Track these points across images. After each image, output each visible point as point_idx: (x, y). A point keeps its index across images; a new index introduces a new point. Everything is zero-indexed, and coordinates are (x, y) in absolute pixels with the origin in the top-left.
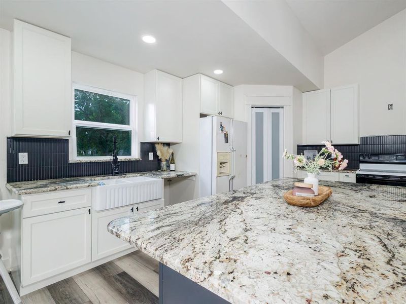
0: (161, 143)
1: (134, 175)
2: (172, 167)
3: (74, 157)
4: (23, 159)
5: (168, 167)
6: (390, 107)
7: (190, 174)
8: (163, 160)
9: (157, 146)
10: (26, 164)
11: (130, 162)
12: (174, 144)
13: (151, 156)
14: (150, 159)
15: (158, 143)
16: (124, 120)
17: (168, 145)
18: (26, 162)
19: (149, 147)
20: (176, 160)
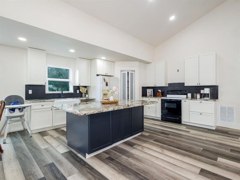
0: (82, 86)
1: (70, 98)
2: (87, 96)
3: (47, 92)
4: (30, 92)
5: (86, 96)
6: (178, 70)
7: (92, 98)
8: (83, 93)
9: (80, 87)
10: (31, 94)
11: (69, 94)
12: (88, 86)
13: (78, 91)
14: (78, 93)
15: (81, 86)
16: (67, 77)
17: (85, 87)
18: (31, 93)
19: (77, 88)
20: (89, 93)
